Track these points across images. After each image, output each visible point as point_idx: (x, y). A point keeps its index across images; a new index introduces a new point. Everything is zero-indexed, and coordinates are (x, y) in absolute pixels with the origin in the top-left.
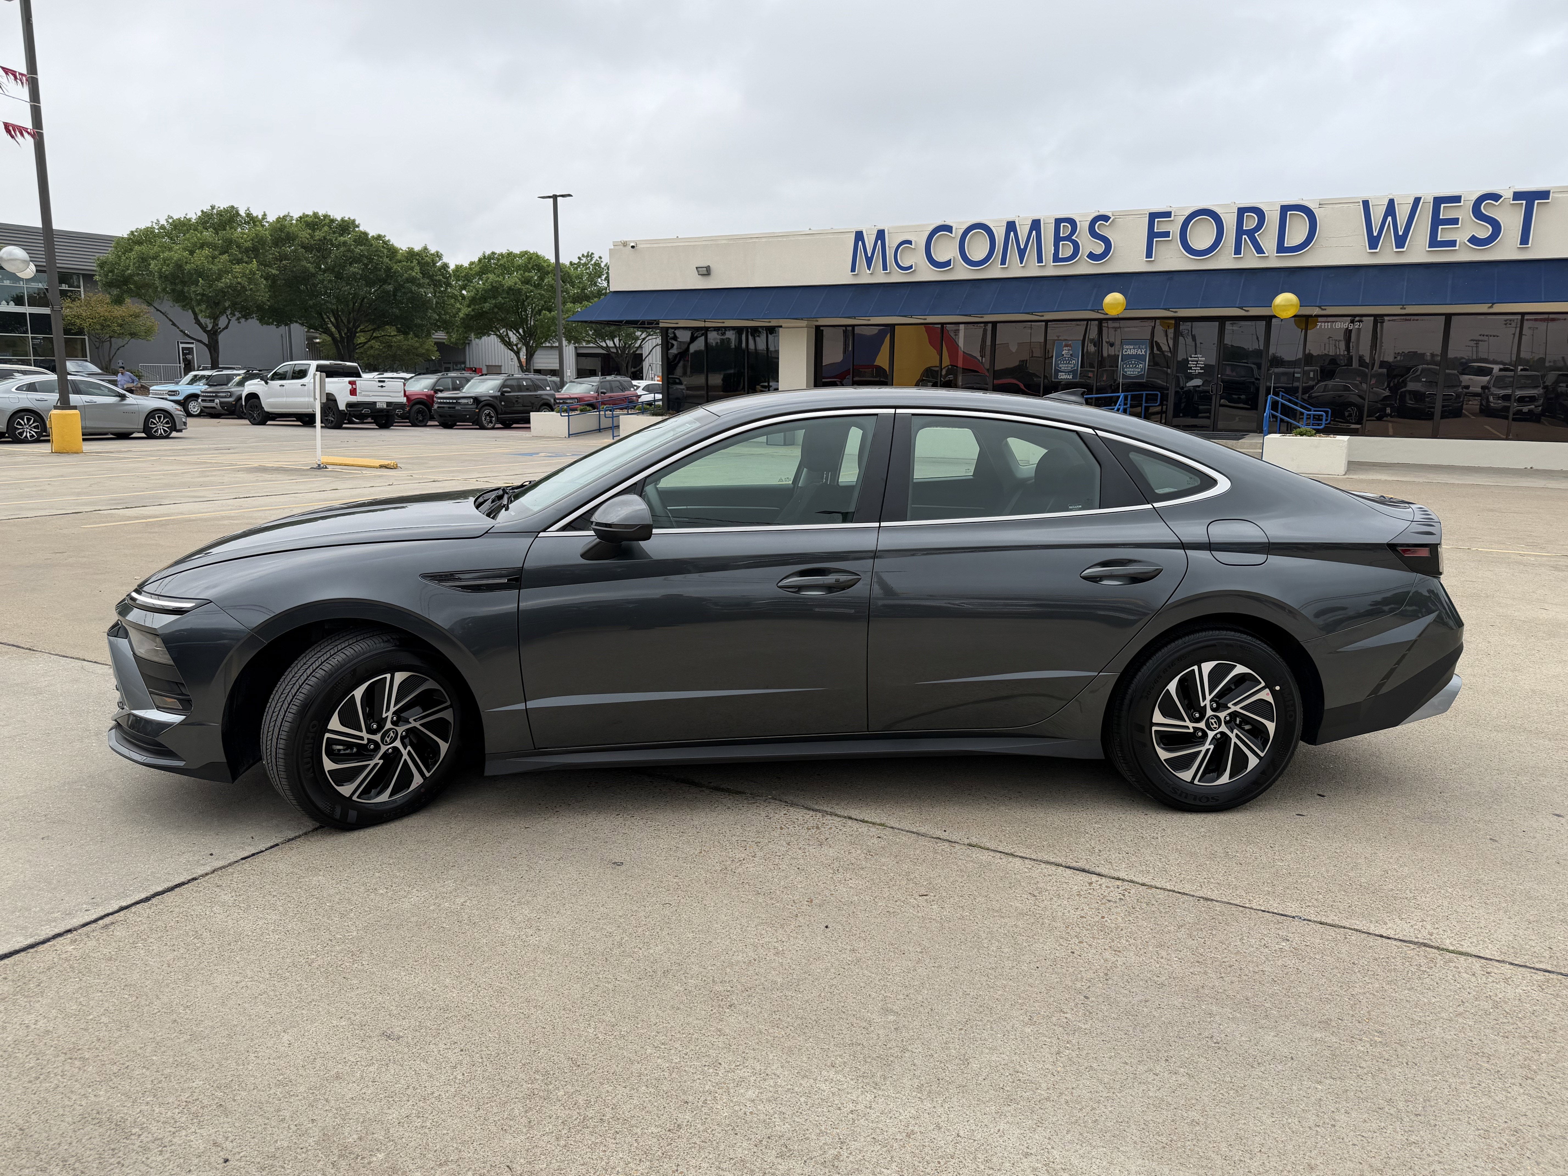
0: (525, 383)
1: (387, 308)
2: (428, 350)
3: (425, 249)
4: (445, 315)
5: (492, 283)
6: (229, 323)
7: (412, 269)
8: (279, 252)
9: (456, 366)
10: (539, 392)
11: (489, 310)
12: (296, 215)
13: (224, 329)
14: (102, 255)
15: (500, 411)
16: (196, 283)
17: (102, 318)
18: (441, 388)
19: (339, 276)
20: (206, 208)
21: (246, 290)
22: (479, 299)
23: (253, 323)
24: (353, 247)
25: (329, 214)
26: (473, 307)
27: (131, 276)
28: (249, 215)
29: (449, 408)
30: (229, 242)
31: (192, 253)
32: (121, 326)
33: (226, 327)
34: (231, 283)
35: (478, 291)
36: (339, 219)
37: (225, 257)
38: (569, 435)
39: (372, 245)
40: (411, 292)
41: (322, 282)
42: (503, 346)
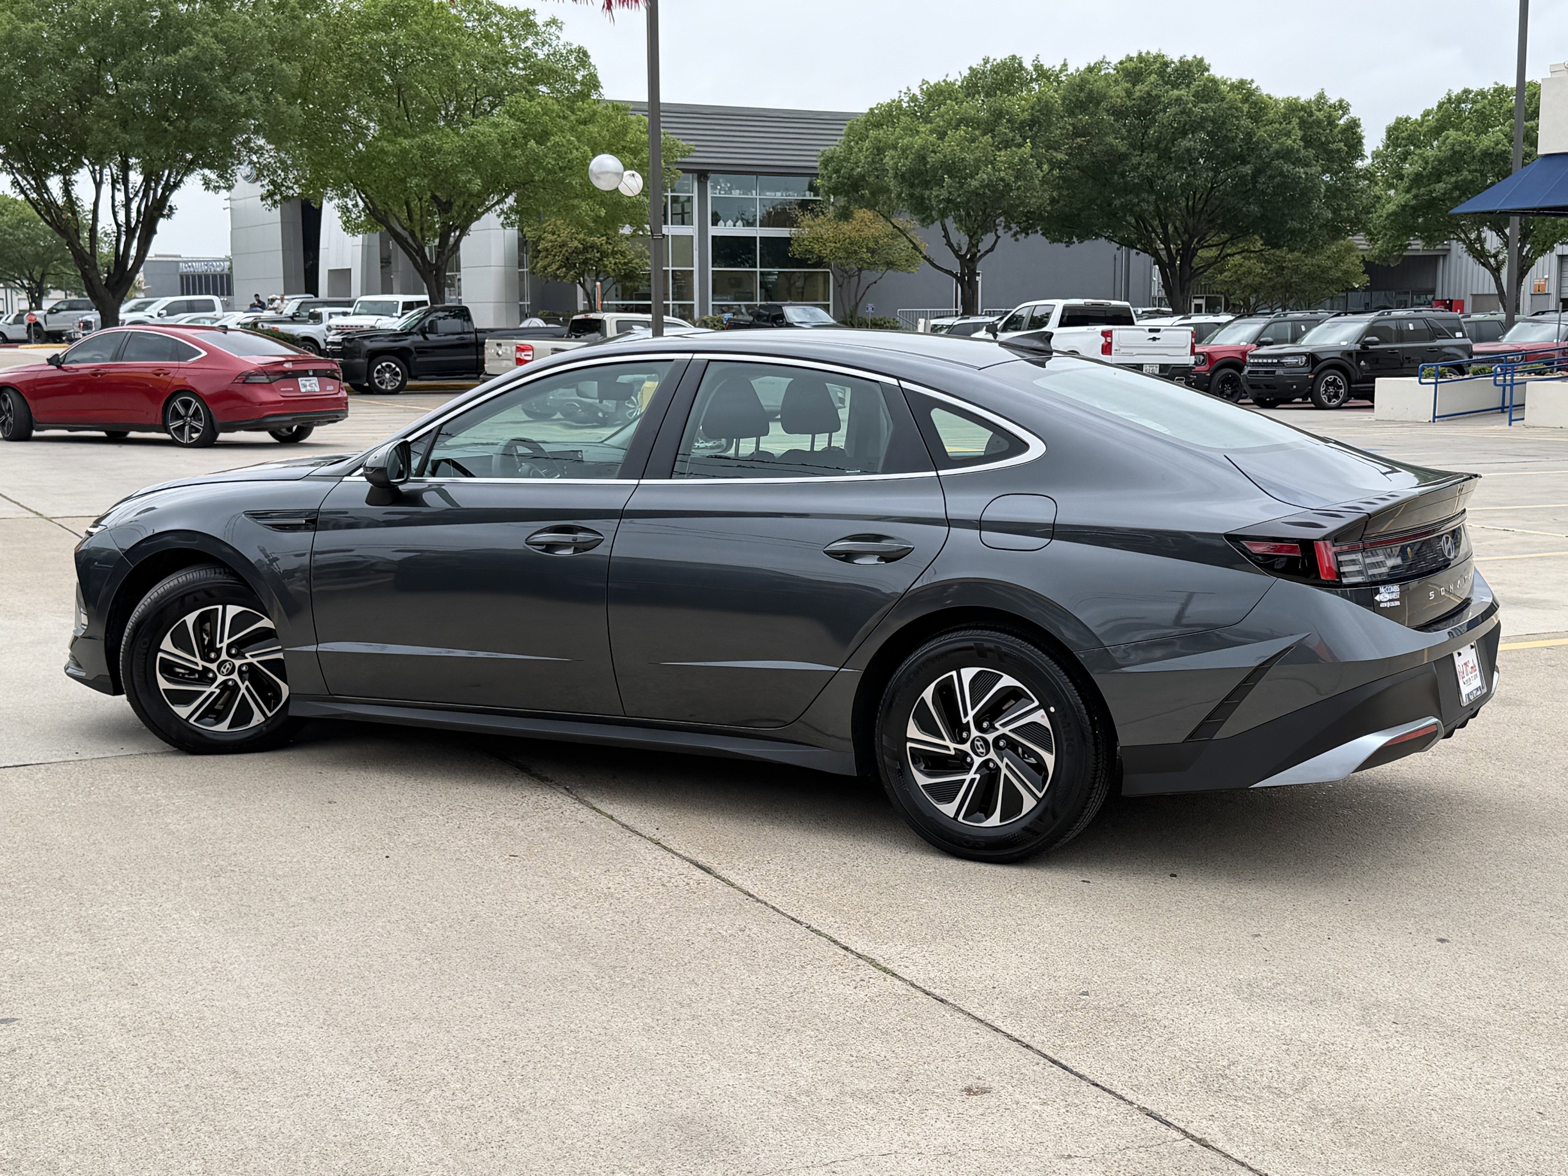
0: (1411, 327)
1: (1240, 205)
2: (1346, 272)
3: (1321, 96)
4: (1347, 209)
5: (1454, 145)
6: (996, 241)
7: (1288, 134)
8: (1072, 125)
9: (1419, 297)
10: (1439, 342)
11: (1445, 194)
12: (1115, 57)
13: (987, 252)
14: (827, 148)
15: (1353, 378)
16: (940, 183)
17: (847, 241)
18: (1270, 339)
19: (1165, 155)
20: (976, 62)
21: (1011, 190)
22: (1427, 176)
23: (1037, 240)
24: (1190, 105)
25: (1163, 52)
26: (1414, 191)
27: (862, 177)
28: (1038, 68)
29: (1266, 372)
30: (998, 115)
31: (942, 136)
32: (873, 252)
33: (992, 249)
34: (989, 180)
35: (1427, 163)
36: (1176, 60)
37: (988, 138)
38: (1435, 417)
39: (1223, 99)
40: (1281, 174)
41: (1135, 168)
42: (1471, 259)
